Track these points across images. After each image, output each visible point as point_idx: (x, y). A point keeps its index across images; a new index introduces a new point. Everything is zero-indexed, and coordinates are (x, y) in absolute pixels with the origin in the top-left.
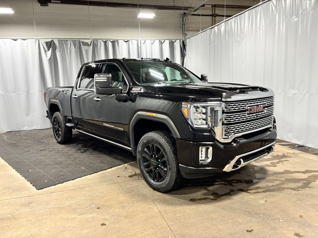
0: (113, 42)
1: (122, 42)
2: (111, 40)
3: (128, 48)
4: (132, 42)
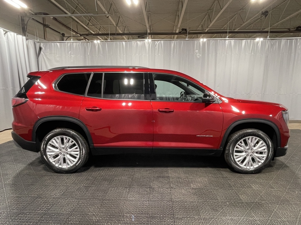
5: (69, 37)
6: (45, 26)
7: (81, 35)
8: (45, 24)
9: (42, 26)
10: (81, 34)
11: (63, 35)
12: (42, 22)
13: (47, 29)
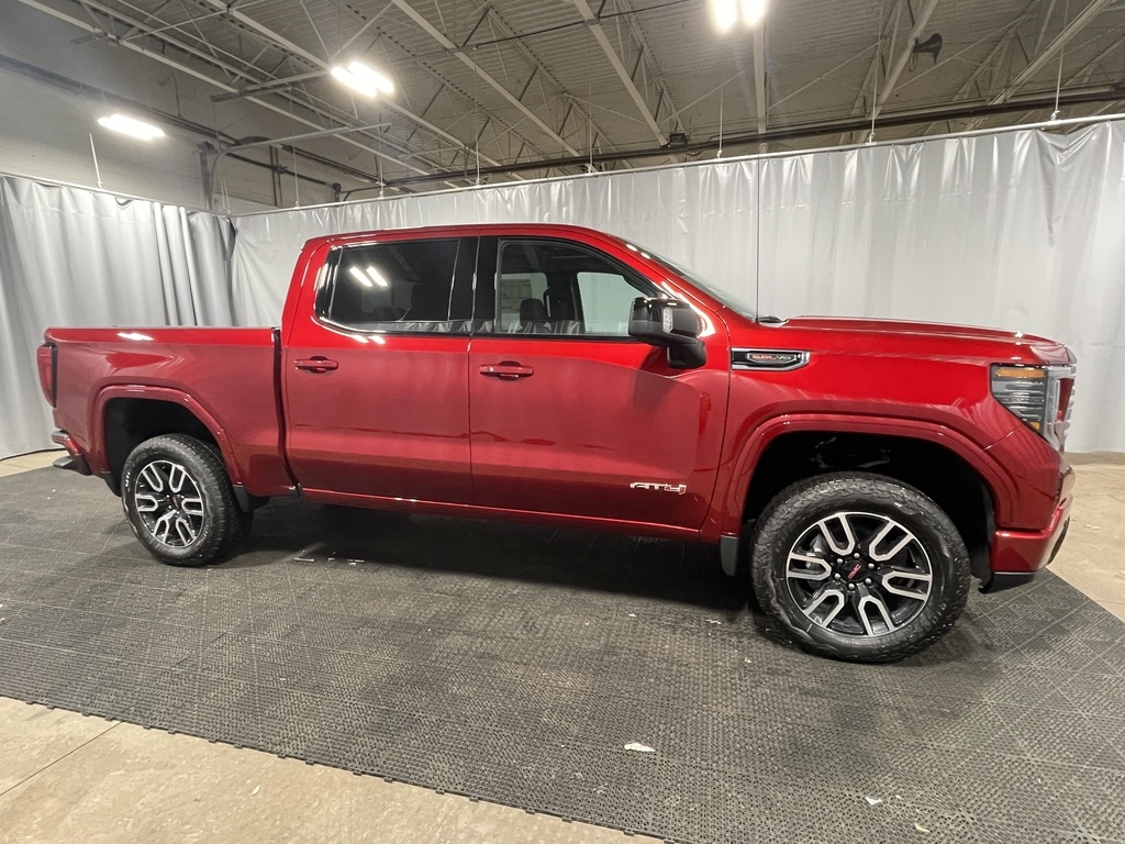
1: (31, 187)
3: (57, 210)
4: (71, 193)
5: (349, 193)
6: (276, 169)
7: (389, 184)
8: (275, 163)
9: (268, 172)
10: (388, 180)
11: (336, 187)
12: (267, 161)
13: (284, 177)
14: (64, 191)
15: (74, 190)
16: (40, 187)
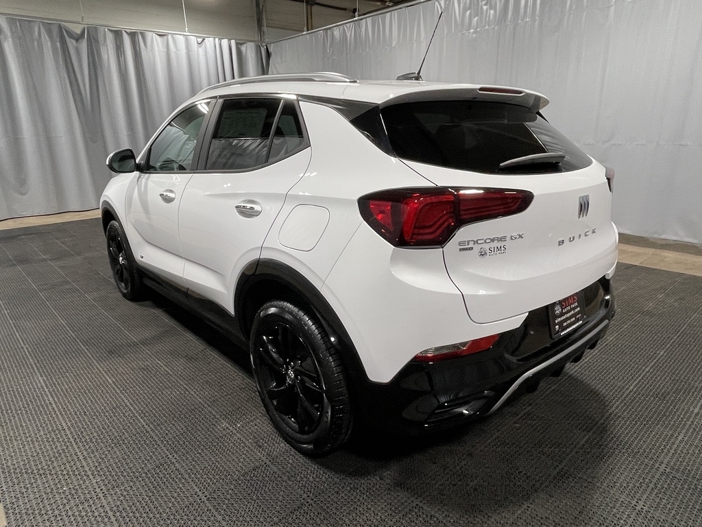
0: (133, 35)
1: (152, 36)
2: (128, 31)
3: (166, 50)
4: (173, 38)
14: (170, 37)
15: (174, 36)
16: (157, 37)
